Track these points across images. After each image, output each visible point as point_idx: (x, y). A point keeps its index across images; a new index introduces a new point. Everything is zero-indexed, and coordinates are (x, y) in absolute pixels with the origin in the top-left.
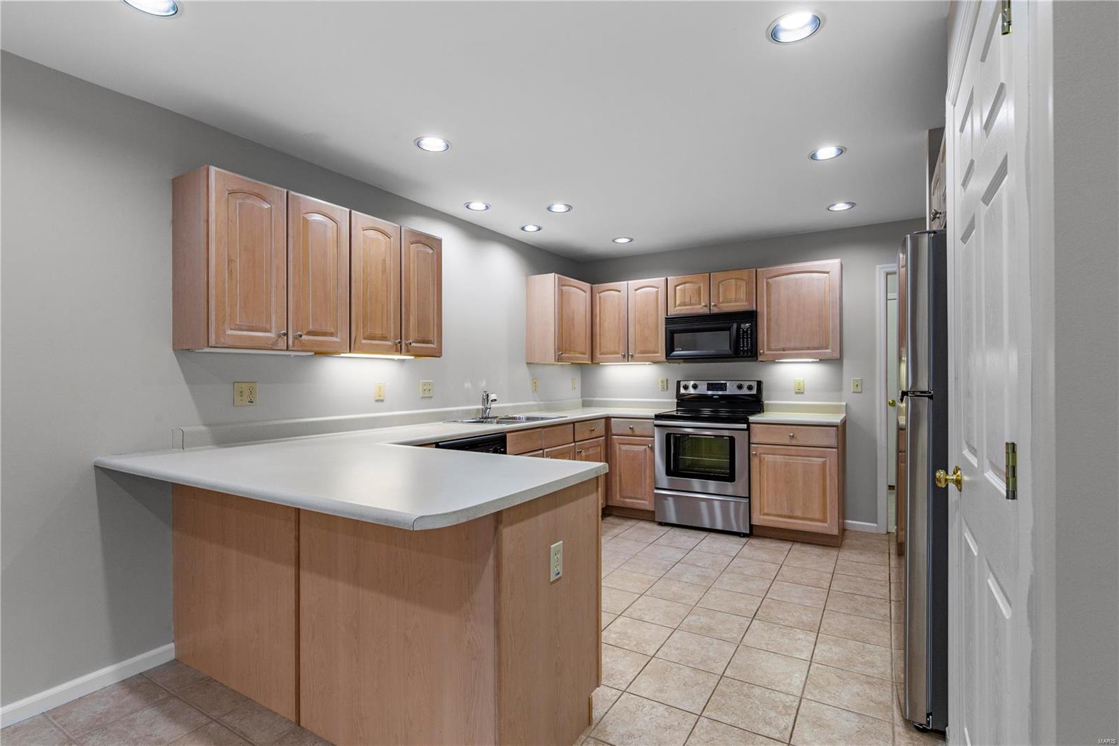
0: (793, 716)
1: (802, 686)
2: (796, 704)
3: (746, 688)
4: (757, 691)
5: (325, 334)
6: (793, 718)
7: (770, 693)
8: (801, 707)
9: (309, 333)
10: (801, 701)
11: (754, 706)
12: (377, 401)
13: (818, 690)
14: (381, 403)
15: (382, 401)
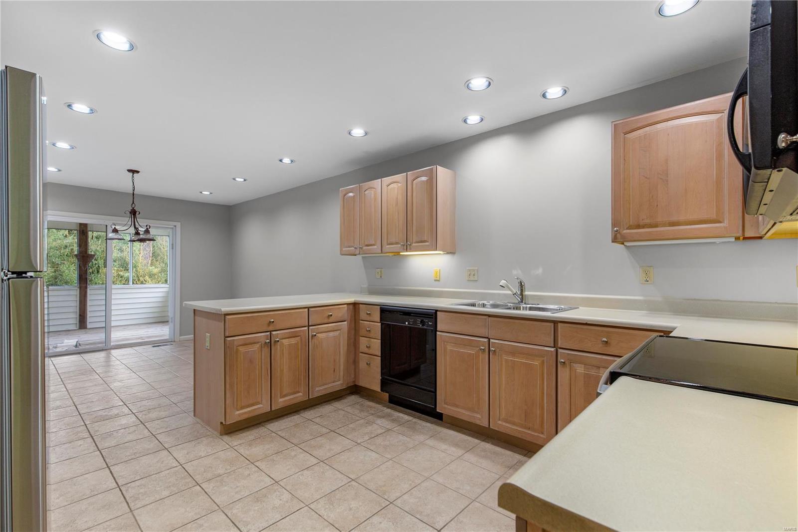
0: (127, 499)
1: (137, 518)
2: (131, 505)
3: (175, 489)
4: (166, 493)
5: (371, 245)
6: (126, 498)
7: (156, 498)
8: (127, 507)
9: (367, 246)
10: (130, 509)
11: (158, 486)
12: (435, 280)
13: (122, 524)
14: (437, 282)
15: (439, 281)
